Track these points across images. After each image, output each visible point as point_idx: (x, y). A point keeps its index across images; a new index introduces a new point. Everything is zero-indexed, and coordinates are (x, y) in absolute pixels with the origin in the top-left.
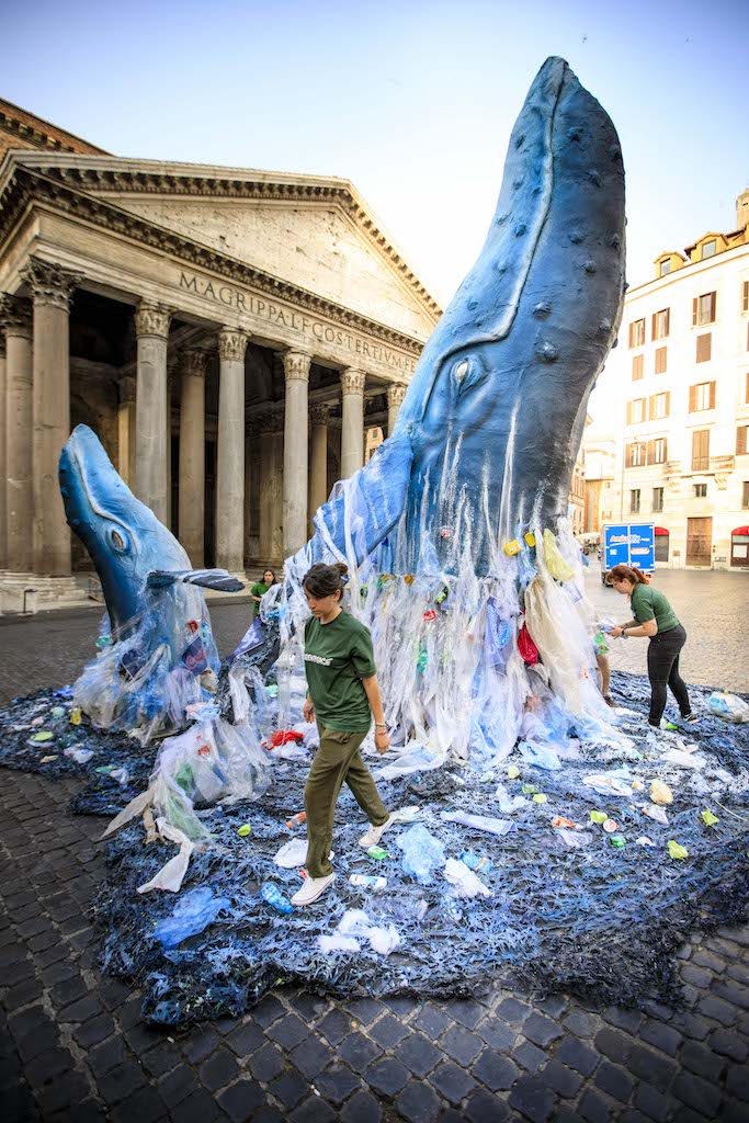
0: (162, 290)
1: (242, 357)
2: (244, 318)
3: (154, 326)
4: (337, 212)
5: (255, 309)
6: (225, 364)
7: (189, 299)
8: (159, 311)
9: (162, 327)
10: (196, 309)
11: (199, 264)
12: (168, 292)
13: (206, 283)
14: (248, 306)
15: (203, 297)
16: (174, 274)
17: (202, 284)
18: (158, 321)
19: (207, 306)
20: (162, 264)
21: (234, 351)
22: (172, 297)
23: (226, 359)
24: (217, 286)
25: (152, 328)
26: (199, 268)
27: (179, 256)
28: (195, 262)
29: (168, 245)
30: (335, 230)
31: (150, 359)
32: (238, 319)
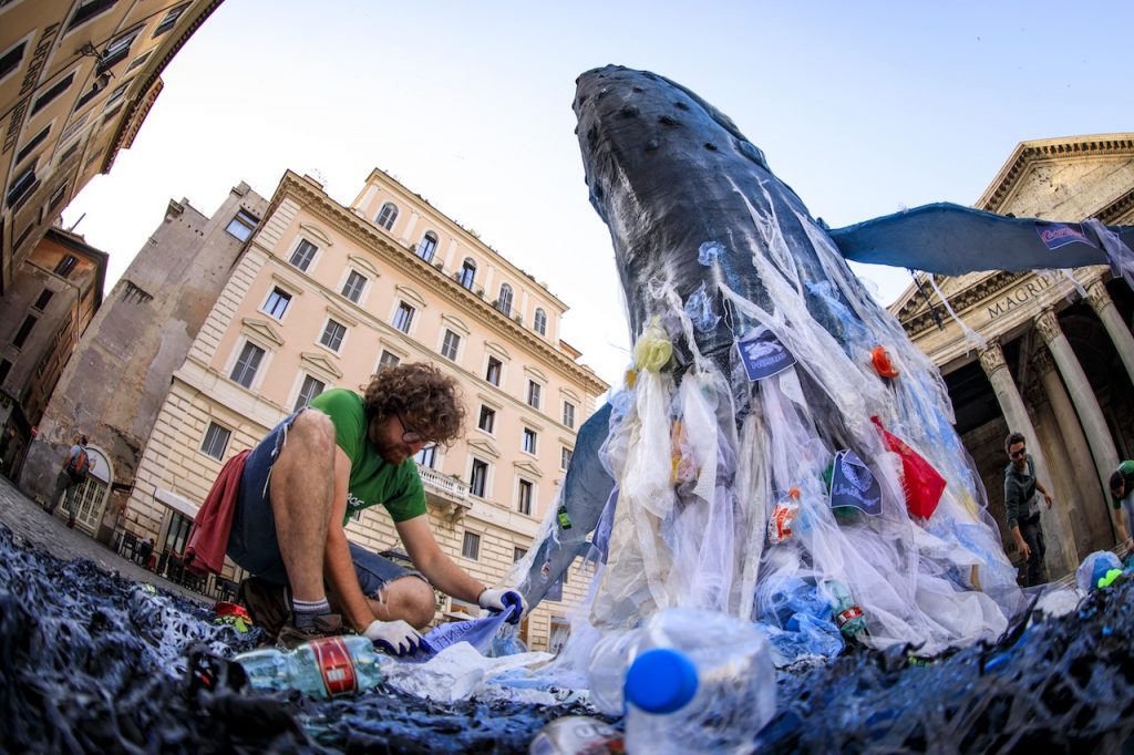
0: (984, 332)
1: (1058, 330)
2: (1042, 299)
3: (992, 361)
4: (1036, 166)
5: (1044, 285)
6: (1051, 346)
7: (1003, 322)
8: (990, 349)
9: (997, 358)
10: (1010, 324)
11: (993, 292)
12: (988, 330)
13: (1004, 300)
14: (1038, 288)
15: (1010, 311)
16: (984, 314)
17: (1002, 302)
18: (993, 356)
19: (1015, 315)
20: (974, 315)
21: (1050, 331)
22: (991, 332)
23: (1050, 341)
24: (1012, 296)
25: (992, 364)
26: (995, 295)
27: (980, 300)
28: (990, 294)
29: (969, 300)
30: (1044, 178)
31: (1002, 389)
32: (1039, 304)
